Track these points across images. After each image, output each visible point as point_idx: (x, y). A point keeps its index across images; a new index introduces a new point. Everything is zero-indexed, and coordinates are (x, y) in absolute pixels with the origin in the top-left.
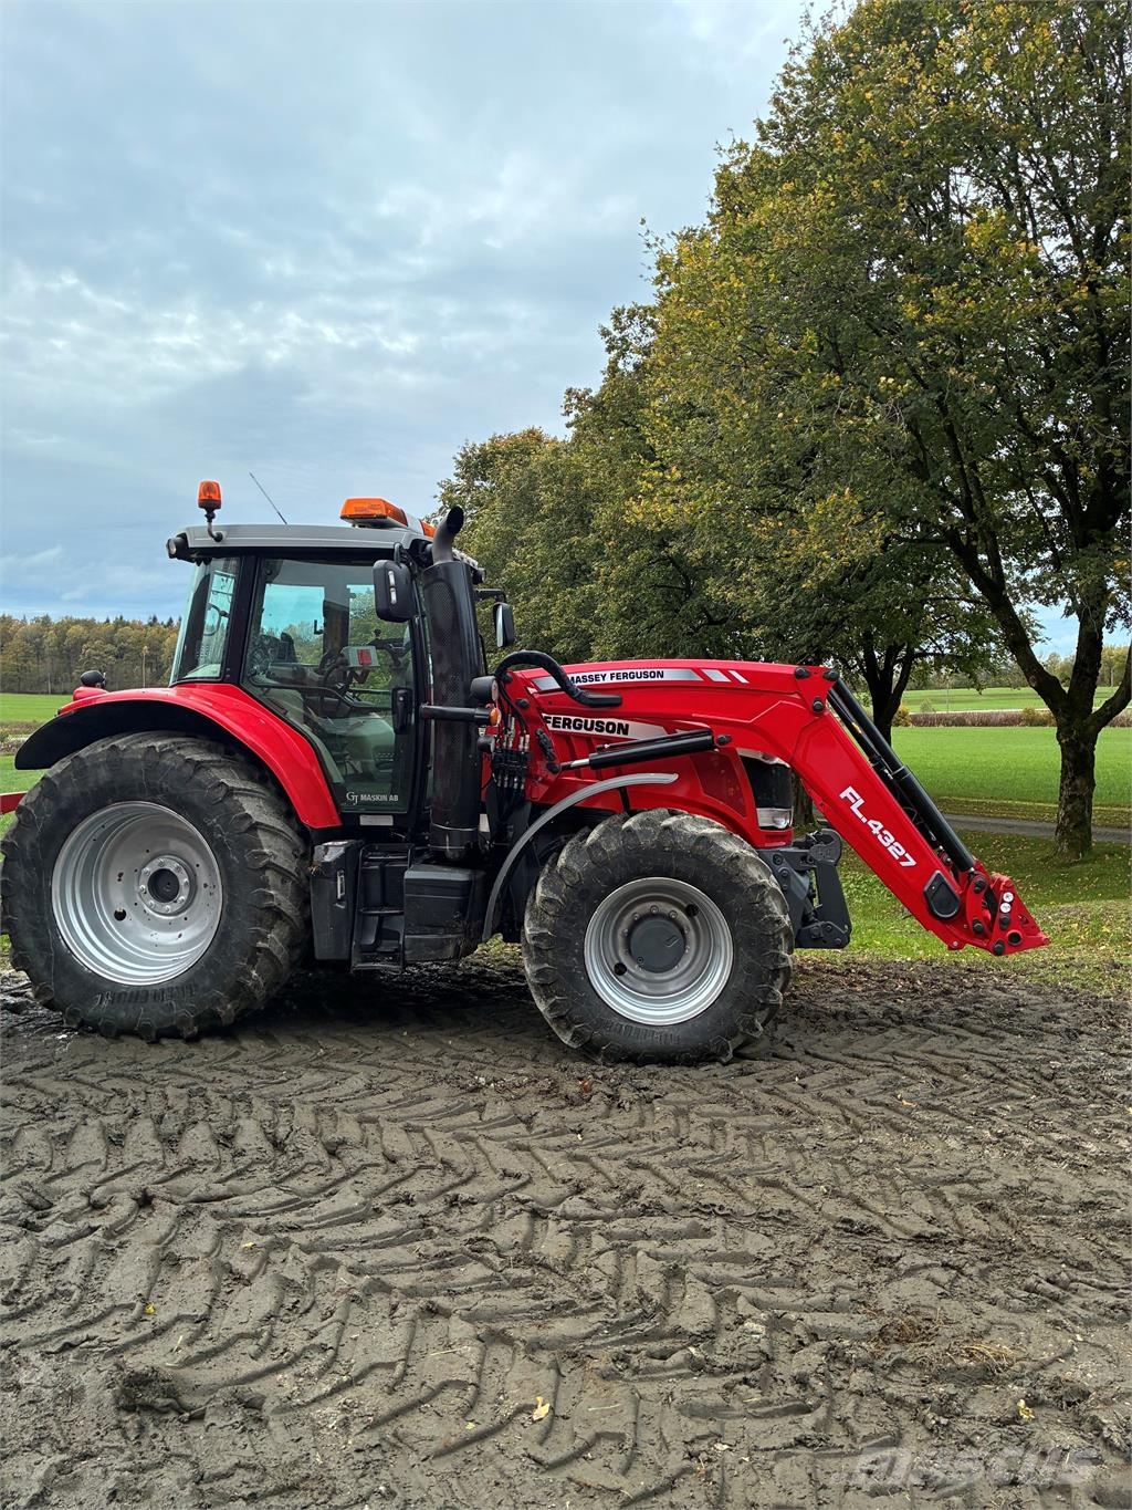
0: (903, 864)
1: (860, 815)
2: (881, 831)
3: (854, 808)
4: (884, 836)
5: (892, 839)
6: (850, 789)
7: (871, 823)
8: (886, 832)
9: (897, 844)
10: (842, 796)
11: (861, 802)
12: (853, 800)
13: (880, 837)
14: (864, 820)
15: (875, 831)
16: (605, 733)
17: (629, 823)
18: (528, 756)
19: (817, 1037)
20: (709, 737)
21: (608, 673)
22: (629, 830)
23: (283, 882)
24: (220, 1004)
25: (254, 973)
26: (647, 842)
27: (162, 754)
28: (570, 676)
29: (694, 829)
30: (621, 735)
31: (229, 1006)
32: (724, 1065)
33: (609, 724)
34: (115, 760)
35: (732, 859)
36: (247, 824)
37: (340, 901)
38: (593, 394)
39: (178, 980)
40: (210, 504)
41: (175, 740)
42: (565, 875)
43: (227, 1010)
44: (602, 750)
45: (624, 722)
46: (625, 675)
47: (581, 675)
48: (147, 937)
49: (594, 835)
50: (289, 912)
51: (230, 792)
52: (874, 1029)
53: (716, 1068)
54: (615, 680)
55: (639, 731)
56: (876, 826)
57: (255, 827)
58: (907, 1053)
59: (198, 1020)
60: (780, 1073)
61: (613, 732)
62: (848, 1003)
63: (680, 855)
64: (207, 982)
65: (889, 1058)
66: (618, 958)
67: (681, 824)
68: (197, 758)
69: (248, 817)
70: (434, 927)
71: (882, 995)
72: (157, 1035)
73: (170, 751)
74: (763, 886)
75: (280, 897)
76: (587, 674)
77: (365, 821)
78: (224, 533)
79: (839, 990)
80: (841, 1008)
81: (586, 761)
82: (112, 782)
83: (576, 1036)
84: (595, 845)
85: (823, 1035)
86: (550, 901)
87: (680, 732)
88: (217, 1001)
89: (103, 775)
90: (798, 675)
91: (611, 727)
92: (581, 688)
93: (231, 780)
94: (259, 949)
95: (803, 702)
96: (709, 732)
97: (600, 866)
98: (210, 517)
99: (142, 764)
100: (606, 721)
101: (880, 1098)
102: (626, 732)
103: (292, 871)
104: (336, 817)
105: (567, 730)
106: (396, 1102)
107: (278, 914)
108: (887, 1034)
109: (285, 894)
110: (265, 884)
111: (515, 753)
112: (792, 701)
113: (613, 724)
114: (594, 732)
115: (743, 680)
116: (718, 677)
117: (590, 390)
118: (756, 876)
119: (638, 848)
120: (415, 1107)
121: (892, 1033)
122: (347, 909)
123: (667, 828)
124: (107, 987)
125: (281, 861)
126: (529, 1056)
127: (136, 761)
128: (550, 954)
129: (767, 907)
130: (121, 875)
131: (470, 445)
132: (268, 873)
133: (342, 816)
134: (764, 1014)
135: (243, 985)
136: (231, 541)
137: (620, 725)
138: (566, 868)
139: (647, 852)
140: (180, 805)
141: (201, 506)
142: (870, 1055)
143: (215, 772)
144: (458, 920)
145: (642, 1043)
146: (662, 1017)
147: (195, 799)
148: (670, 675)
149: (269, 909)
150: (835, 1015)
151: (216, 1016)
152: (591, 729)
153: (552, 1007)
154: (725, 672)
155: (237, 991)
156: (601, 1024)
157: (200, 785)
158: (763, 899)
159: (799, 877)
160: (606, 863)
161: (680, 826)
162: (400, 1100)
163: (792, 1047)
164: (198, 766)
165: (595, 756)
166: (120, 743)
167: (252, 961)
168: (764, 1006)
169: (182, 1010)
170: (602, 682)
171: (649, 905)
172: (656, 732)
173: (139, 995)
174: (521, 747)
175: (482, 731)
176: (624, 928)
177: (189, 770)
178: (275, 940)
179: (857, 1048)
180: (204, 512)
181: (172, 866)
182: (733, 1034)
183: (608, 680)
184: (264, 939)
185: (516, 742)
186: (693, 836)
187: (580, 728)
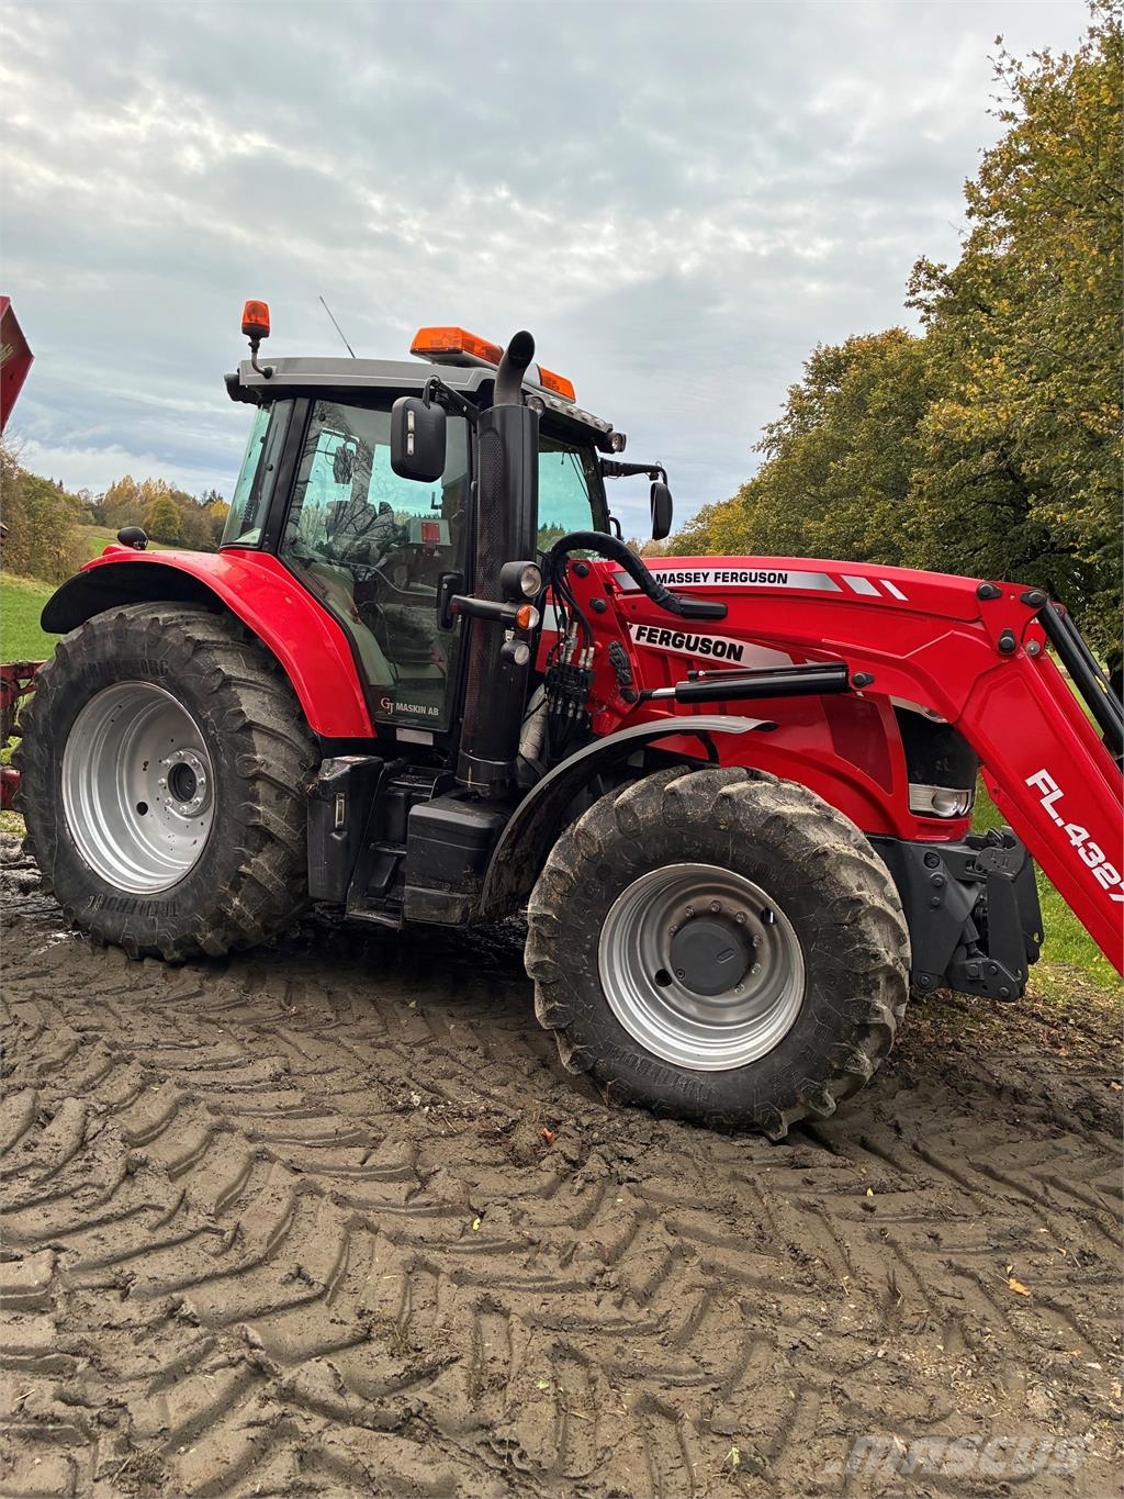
0: (1115, 897)
1: (1054, 815)
2: (1085, 843)
3: (1046, 803)
4: (1088, 850)
5: (1102, 857)
6: (1043, 774)
7: (1070, 828)
8: (1092, 845)
9: (1108, 866)
10: (1030, 782)
11: (1059, 794)
12: (1045, 790)
13: (1082, 852)
14: (1060, 822)
15: (1076, 841)
16: (711, 656)
17: (676, 783)
18: (589, 676)
19: (949, 1122)
20: (841, 675)
21: (712, 572)
22: (673, 792)
23: (279, 798)
24: (200, 931)
25: (236, 902)
26: (694, 812)
27: (165, 628)
28: (654, 574)
29: (771, 804)
30: (732, 661)
31: (209, 935)
32: (774, 1143)
33: (718, 643)
34: (121, 631)
35: (817, 855)
36: (239, 724)
37: (339, 830)
38: (948, 271)
39: (165, 894)
40: (256, 329)
41: (186, 613)
42: (581, 841)
43: (206, 937)
44: (695, 677)
45: (738, 643)
46: (734, 577)
47: (676, 572)
48: (164, 838)
49: (628, 793)
50: (282, 835)
51: (227, 682)
52: (1043, 1128)
53: (758, 1148)
54: (720, 582)
55: (756, 657)
56: (1077, 835)
57: (249, 727)
58: (1071, 1184)
59: (179, 945)
60: (844, 1176)
61: (721, 655)
62: (1031, 1074)
63: (741, 838)
64: (190, 903)
65: (1037, 1188)
66: (662, 963)
67: (751, 795)
68: (199, 636)
69: (241, 713)
70: (439, 882)
71: (1093, 1070)
72: (142, 953)
73: (177, 625)
74: (859, 901)
75: (270, 814)
76: (684, 571)
77: (404, 736)
78: (274, 368)
79: (1033, 1049)
80: (1017, 1080)
81: (672, 690)
82: (117, 655)
83: (576, 1059)
84: (626, 808)
85: (961, 1121)
86: (560, 873)
87: (811, 663)
88: (197, 926)
89: (110, 647)
90: (983, 595)
91: (720, 648)
92: (671, 589)
93: (230, 666)
94: (244, 875)
95: (985, 636)
96: (843, 668)
97: (629, 835)
98: (255, 347)
99: (145, 636)
100: (714, 639)
101: (972, 1264)
102: (738, 657)
103: (291, 786)
104: (368, 727)
105: (663, 647)
106: (286, 1109)
107: (267, 836)
108: (1058, 1143)
109: (279, 812)
110: (254, 798)
111: (573, 669)
112: (971, 635)
113: (723, 644)
114: (697, 653)
115: (900, 596)
116: (863, 587)
117: (945, 267)
118: (853, 884)
119: (682, 820)
120: (291, 1123)
121: (1069, 1142)
122: (346, 842)
123: (727, 797)
124: (103, 888)
125: (277, 770)
126: (525, 1071)
127: (140, 633)
128: (552, 944)
129: (862, 933)
130: (146, 764)
131: (824, 348)
132: (260, 787)
133: (376, 727)
134: (842, 1085)
135: (224, 913)
136: (282, 378)
137: (733, 646)
138: (583, 832)
139: (695, 826)
140: (179, 691)
141: (245, 332)
142: (1011, 1176)
143: (218, 656)
144: (469, 877)
145: (659, 1089)
146: (698, 1057)
147: (192, 685)
148: (797, 581)
149: (256, 827)
150: (999, 1091)
151: (196, 943)
152: (694, 649)
153: (550, 1014)
154: (875, 582)
155: (219, 919)
156: (609, 1050)
157: (198, 670)
158: (856, 920)
159: (964, 889)
160: (636, 834)
161: (749, 797)
162: (293, 1107)
163: (898, 1130)
164: (199, 646)
165: (685, 685)
166: (129, 611)
167: (236, 887)
168: (839, 1074)
169: (164, 930)
170: (702, 583)
171: (710, 898)
172: (782, 660)
173: (128, 904)
174: (581, 662)
175: (509, 635)
176: (673, 923)
177: (188, 650)
178: (262, 865)
179: (997, 1159)
180: (249, 339)
181: (192, 760)
182: (789, 1102)
183: (710, 582)
184: (248, 864)
185: (576, 656)
186: (765, 813)
187: (680, 646)
